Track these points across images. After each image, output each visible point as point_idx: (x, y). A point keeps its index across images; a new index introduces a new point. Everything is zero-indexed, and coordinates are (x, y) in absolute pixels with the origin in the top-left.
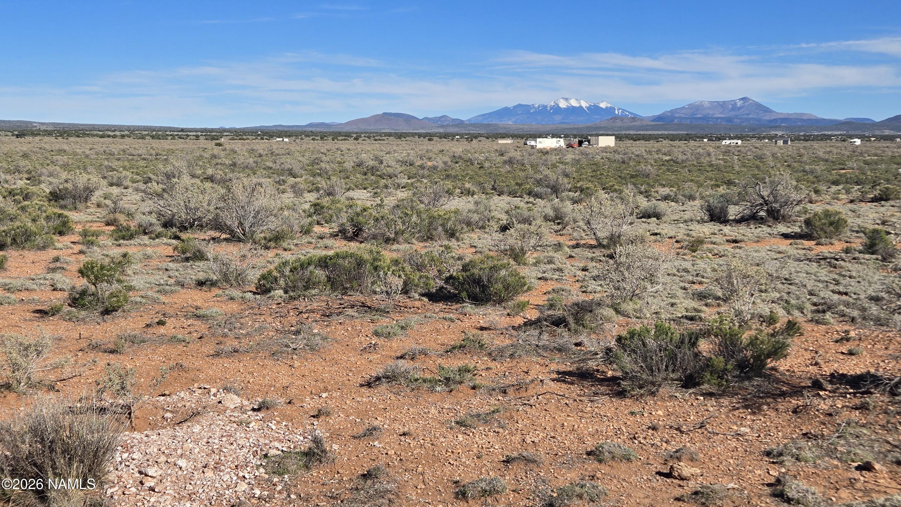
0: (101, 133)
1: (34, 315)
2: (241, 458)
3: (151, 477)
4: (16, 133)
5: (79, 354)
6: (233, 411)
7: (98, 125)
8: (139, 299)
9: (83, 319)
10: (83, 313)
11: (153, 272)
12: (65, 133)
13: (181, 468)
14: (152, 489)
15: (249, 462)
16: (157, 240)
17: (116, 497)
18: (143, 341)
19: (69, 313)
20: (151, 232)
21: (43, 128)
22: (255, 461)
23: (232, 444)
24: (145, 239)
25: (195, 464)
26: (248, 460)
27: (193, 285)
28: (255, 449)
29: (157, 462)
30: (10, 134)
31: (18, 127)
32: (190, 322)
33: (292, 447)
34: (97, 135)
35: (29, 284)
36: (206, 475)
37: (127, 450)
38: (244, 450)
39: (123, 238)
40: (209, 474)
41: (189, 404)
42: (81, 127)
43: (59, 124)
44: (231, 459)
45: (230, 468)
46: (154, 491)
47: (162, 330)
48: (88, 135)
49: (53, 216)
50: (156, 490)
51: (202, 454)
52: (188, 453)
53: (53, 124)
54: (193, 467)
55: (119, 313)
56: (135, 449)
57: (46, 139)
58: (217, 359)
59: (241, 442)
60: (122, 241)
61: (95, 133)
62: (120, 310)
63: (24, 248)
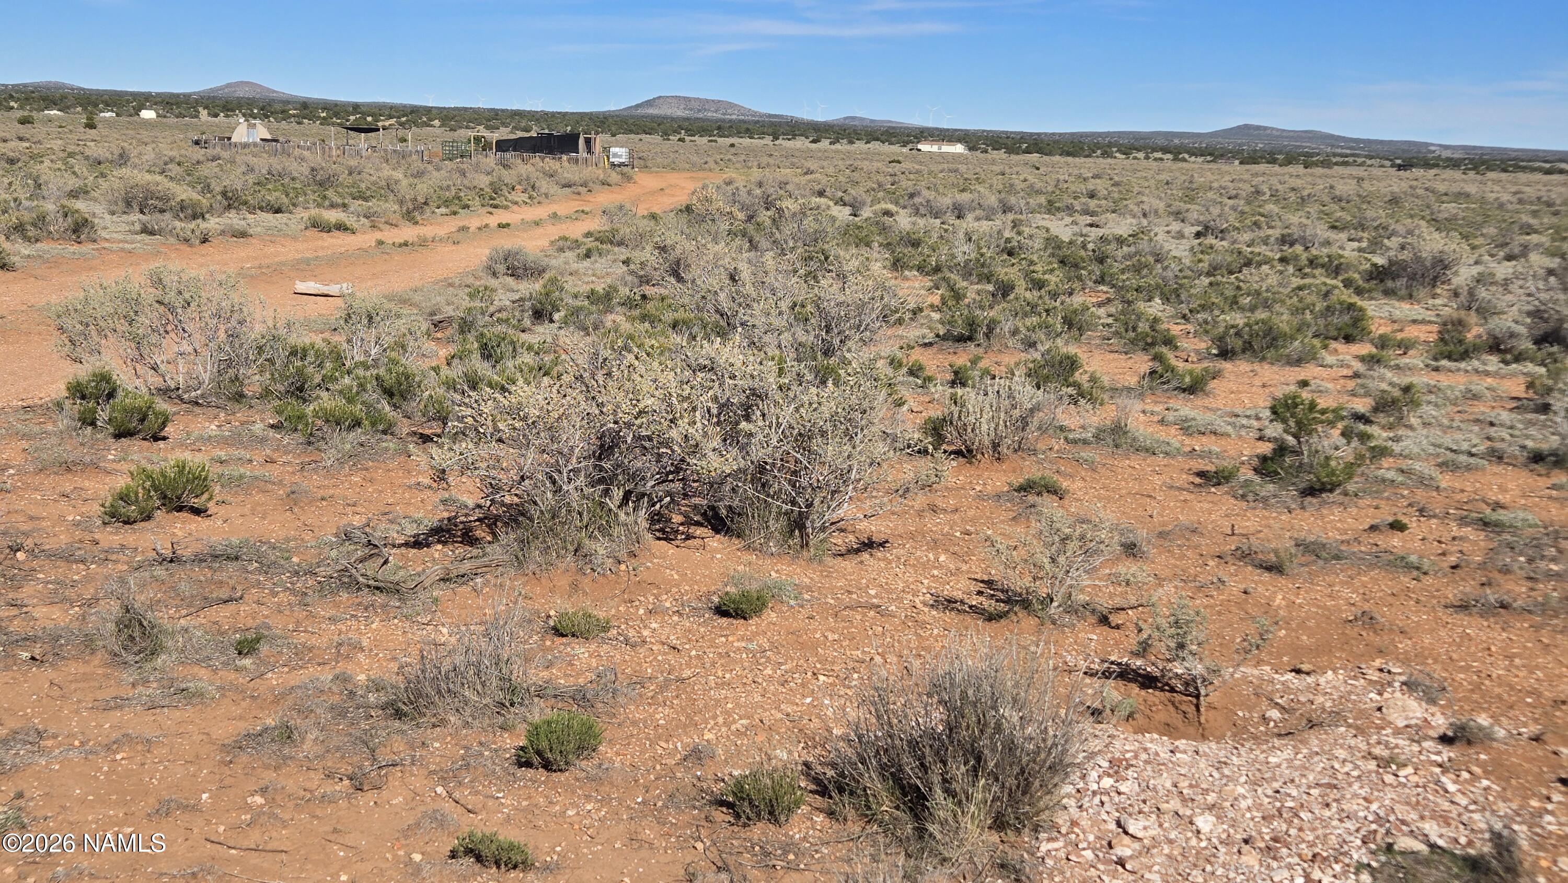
0: (1548, 166)
1: (1191, 478)
2: (1333, 840)
3: (1132, 836)
4: (1399, 162)
5: (1211, 563)
6: (1397, 732)
7: (1544, 151)
8: (1391, 475)
9: (1265, 500)
10: (1271, 487)
11: (1462, 425)
12: (1483, 163)
13: (1199, 832)
14: (1121, 863)
15: (1345, 854)
16: (1514, 366)
17: (1050, 862)
18: (1337, 557)
19: (1248, 483)
20: (1506, 351)
21: (1446, 154)
22: (1359, 855)
23: (1328, 805)
24: (1493, 362)
25: (1232, 831)
26: (1346, 848)
27: (1522, 460)
28: (1374, 826)
29: (1158, 809)
30: (1388, 163)
31: (1404, 151)
32: (1467, 531)
33: (1463, 840)
34: (1540, 170)
35: (1222, 425)
36: (1244, 859)
37: (1116, 772)
38: (1349, 824)
39: (1449, 357)
40: (1251, 859)
41: (1321, 699)
42: (1514, 155)
43: (1475, 148)
44: (1311, 838)
45: (1300, 856)
46: (1123, 867)
47: (1396, 541)
48: (1524, 169)
49: (1338, 307)
50: (1128, 867)
51: (1255, 814)
52: (1227, 804)
53: (1464, 148)
54: (1224, 836)
55: (1335, 496)
56: (1130, 773)
57: (1448, 174)
58: (1461, 616)
59: (1350, 806)
60: (1444, 362)
61: (1537, 164)
62: (1338, 491)
63: (1263, 359)
